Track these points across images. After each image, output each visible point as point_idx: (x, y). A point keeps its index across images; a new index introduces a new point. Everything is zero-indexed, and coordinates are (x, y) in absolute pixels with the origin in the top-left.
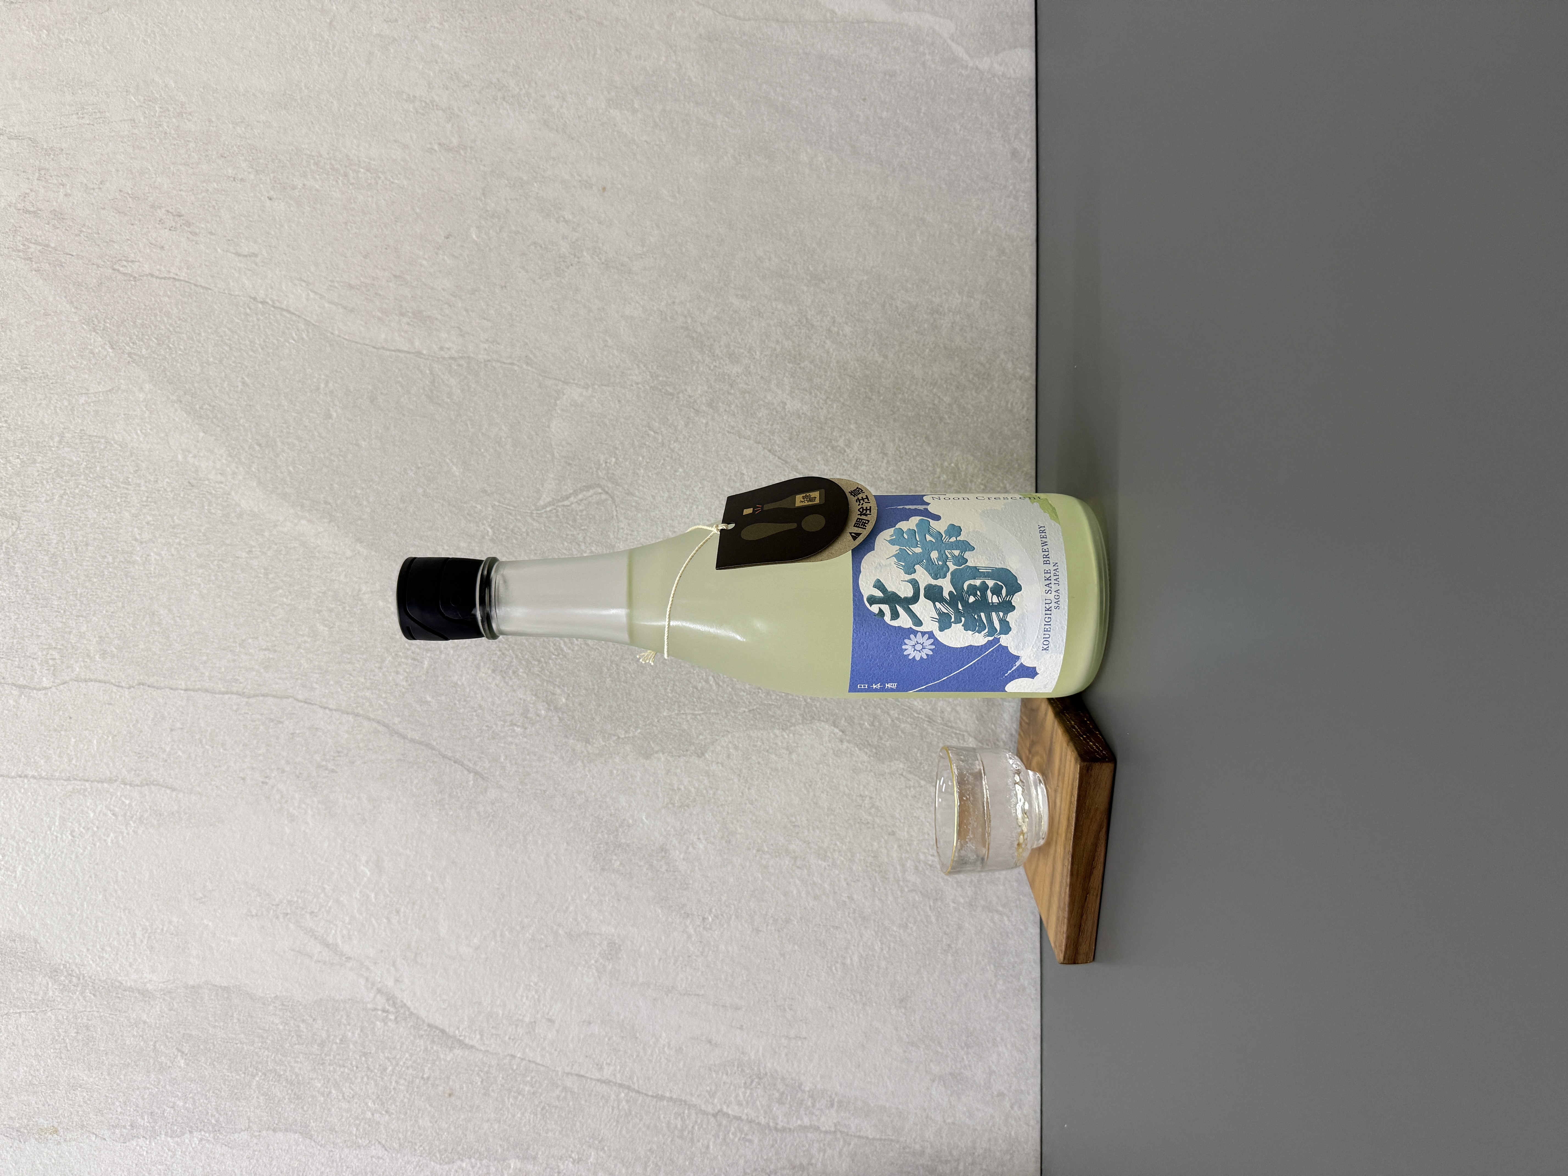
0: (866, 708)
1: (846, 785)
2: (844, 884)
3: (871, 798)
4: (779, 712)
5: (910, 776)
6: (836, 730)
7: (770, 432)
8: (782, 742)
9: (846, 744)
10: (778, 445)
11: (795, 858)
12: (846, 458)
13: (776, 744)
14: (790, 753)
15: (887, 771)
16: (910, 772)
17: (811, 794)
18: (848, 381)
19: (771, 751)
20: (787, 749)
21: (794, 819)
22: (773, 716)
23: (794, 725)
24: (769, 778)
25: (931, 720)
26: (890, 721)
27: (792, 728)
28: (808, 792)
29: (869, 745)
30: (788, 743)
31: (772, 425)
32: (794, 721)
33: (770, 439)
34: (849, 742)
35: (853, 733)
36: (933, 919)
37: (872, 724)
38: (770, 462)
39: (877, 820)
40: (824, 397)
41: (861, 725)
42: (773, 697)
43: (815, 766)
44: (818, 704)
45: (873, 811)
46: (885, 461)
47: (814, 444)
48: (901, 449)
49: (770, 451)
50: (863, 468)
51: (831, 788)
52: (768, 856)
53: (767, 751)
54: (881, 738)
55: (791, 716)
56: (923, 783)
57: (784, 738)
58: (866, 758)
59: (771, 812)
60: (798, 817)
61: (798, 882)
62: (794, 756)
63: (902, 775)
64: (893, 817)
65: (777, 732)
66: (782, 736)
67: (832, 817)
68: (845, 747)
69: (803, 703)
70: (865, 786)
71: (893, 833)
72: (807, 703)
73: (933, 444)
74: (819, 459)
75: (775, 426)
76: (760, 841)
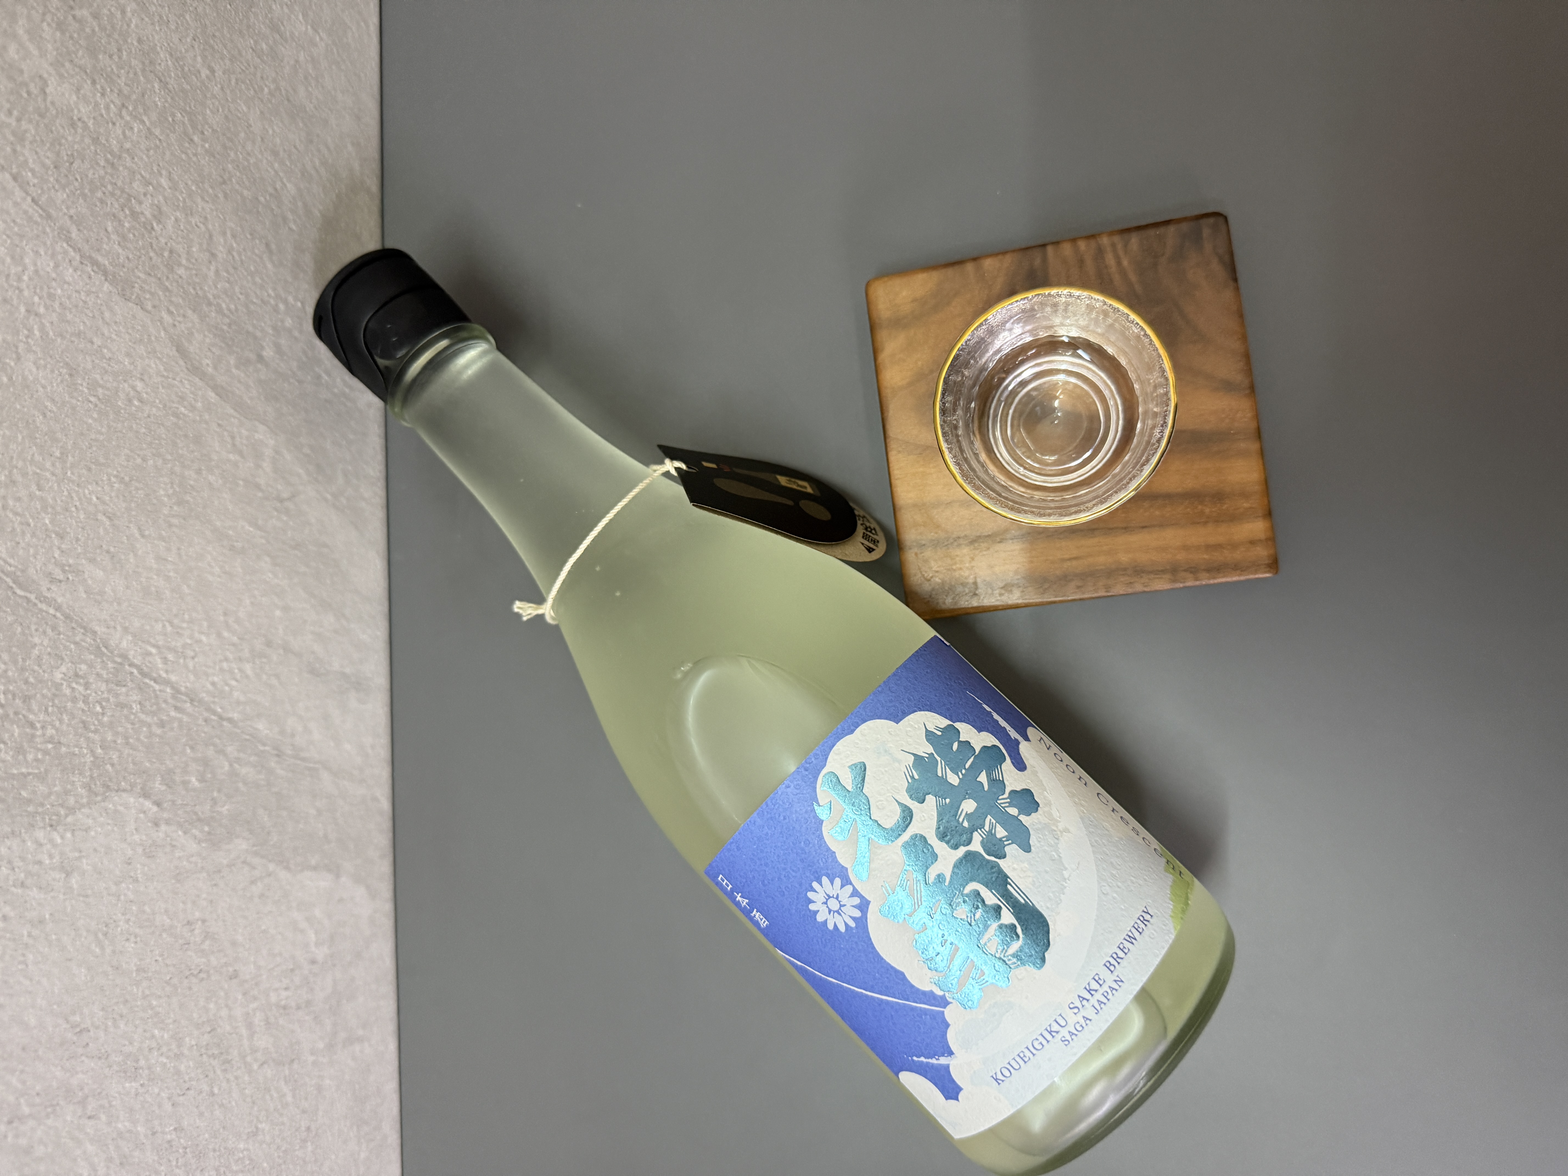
0: (192, 748)
1: (166, 911)
2: (168, 1106)
3: (204, 921)
4: (42, 788)
5: (256, 861)
6: (148, 804)
7: (14, 133)
8: (51, 857)
9: (163, 827)
10: (32, 171)
11: (83, 1102)
12: (154, 242)
13: (40, 863)
14: (68, 874)
15: (225, 862)
16: (256, 854)
17: (108, 950)
18: (156, 86)
19: (29, 882)
20: (62, 869)
21: (77, 1018)
22: (29, 801)
23: (71, 811)
24: (26, 946)
25: (280, 755)
26: (227, 767)
27: (70, 819)
28: (102, 948)
29: (199, 820)
30: (62, 854)
31: (19, 120)
32: (71, 801)
33: (14, 151)
34: (168, 822)
35: (173, 802)
36: (289, 1098)
37: (202, 780)
38: (16, 204)
39: (214, 961)
40: (118, 102)
41: (185, 783)
42: (30, 757)
43: (114, 888)
44: (115, 756)
45: (206, 945)
46: (213, 268)
47: (99, 194)
48: (235, 254)
49: (15, 178)
50: (181, 271)
51: (141, 927)
52: (31, 1123)
53: (23, 885)
54: (214, 801)
55: (67, 792)
56: (271, 867)
57: (55, 845)
58: (193, 847)
59: (33, 1021)
60: (86, 1011)
61: (90, 1148)
62: (74, 881)
63: (244, 862)
64: (234, 944)
65: (40, 834)
66: (51, 841)
67: (145, 984)
68: (161, 835)
69: (89, 759)
70: (194, 902)
71: (235, 975)
72: (96, 758)
73: (275, 258)
74: (110, 229)
75: (24, 125)
76: (11, 1098)
